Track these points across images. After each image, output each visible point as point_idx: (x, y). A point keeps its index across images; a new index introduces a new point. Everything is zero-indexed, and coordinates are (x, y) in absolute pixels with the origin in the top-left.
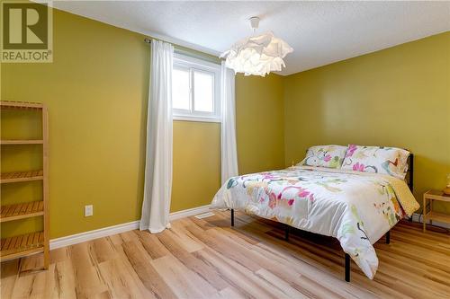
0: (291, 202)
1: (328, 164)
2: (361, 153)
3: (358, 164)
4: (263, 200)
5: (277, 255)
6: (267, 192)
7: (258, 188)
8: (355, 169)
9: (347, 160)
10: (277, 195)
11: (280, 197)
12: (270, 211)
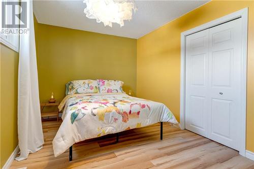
0: (138, 113)
1: (93, 91)
2: (108, 83)
3: (109, 89)
4: (116, 119)
5: (134, 151)
6: (119, 113)
7: (110, 112)
8: (108, 92)
9: (102, 88)
10: (128, 112)
11: (130, 112)
12: (125, 124)
